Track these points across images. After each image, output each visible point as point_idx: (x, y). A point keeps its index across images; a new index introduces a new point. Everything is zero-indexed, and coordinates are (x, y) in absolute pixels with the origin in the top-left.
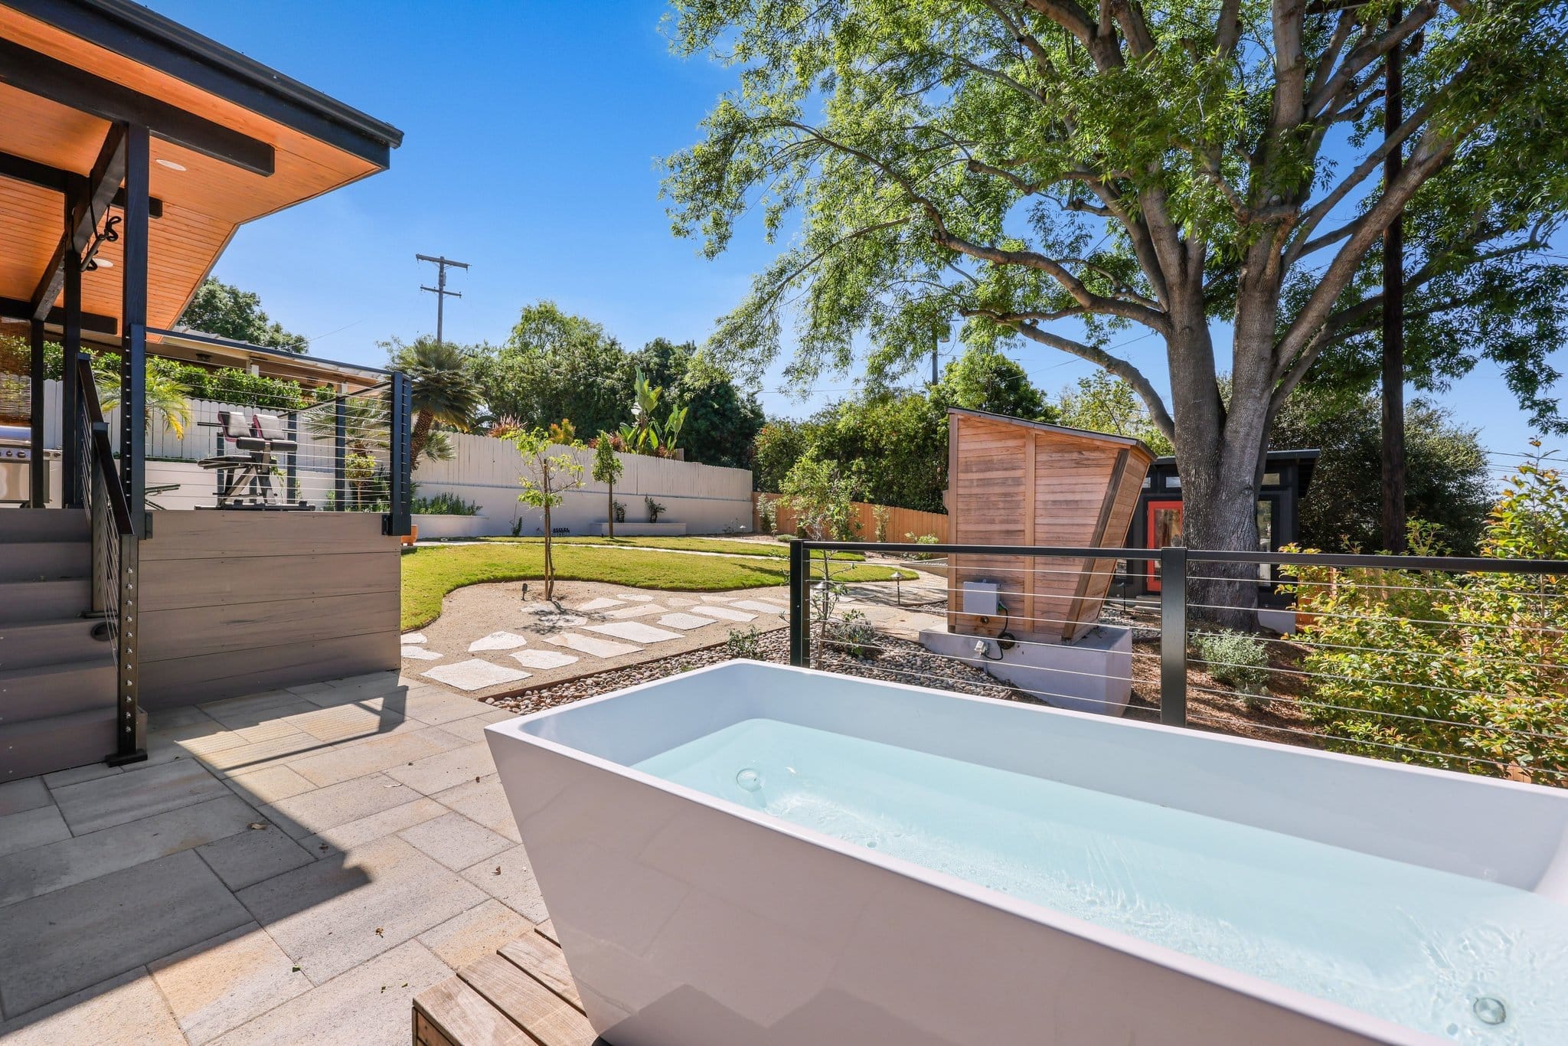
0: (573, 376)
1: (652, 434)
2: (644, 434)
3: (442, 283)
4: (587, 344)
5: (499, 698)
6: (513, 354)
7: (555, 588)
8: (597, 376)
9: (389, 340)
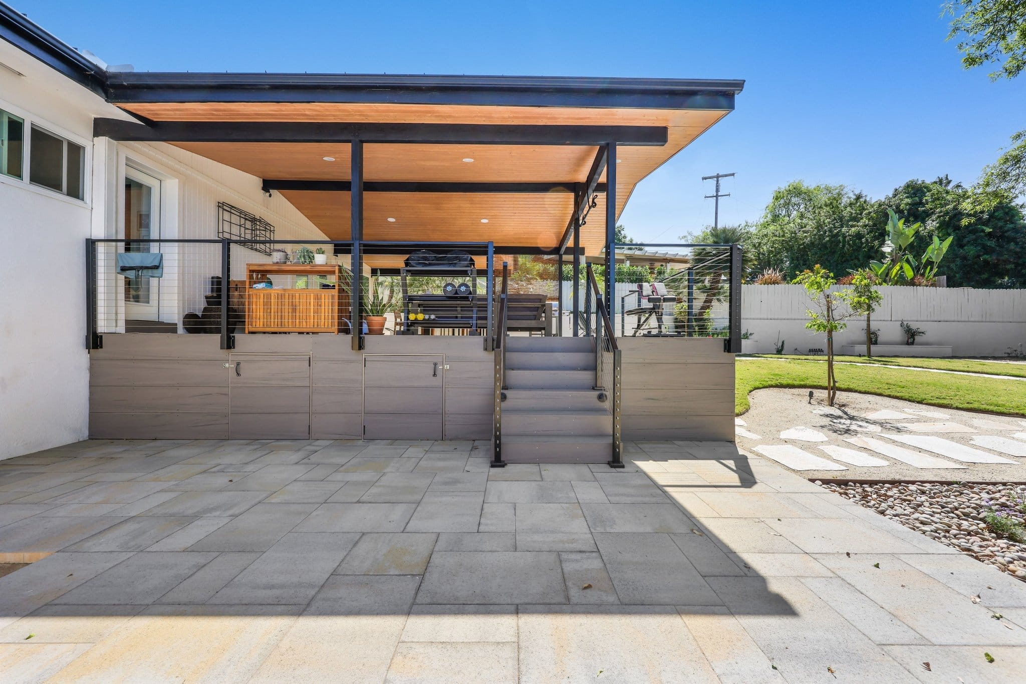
0: (819, 231)
1: (906, 267)
2: (898, 267)
3: (717, 190)
4: (833, 204)
5: (825, 482)
6: (766, 225)
7: (837, 396)
8: (842, 226)
9: (686, 234)
